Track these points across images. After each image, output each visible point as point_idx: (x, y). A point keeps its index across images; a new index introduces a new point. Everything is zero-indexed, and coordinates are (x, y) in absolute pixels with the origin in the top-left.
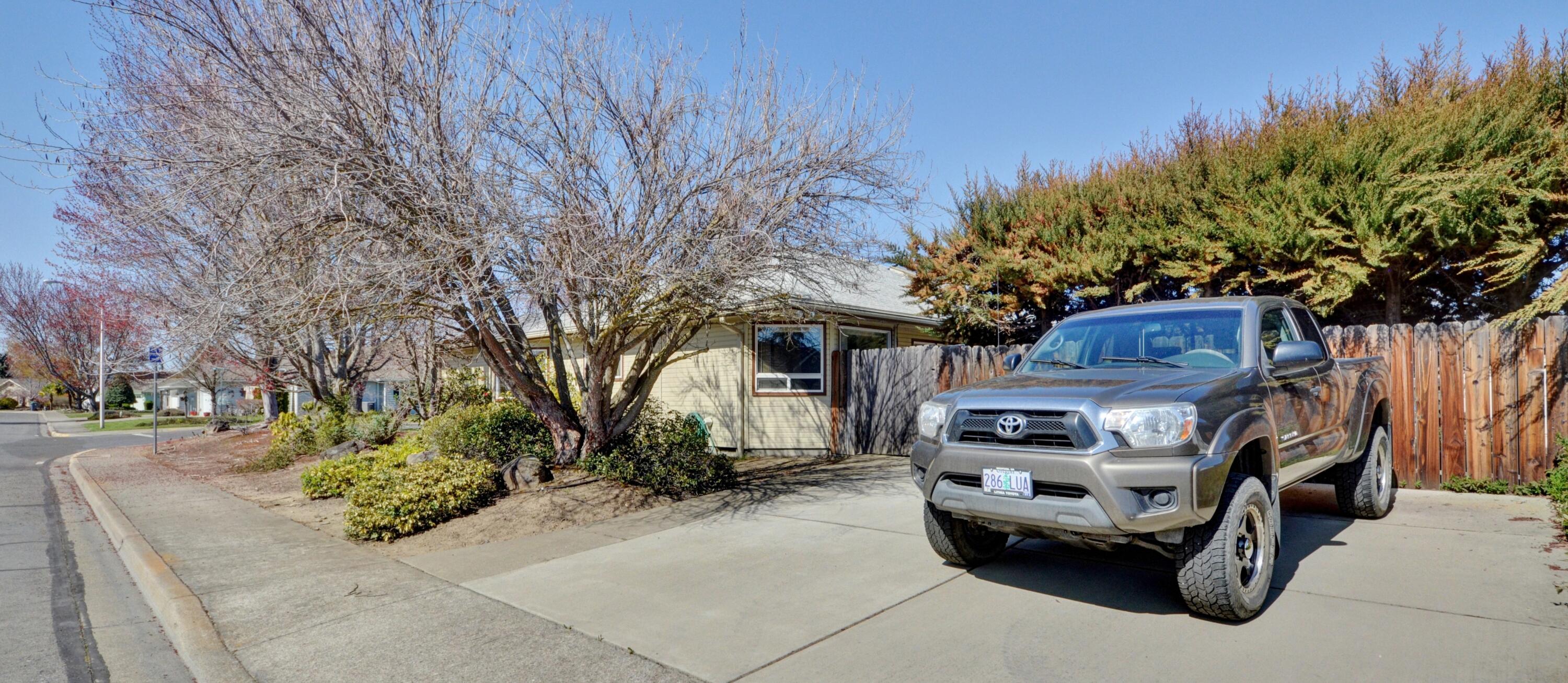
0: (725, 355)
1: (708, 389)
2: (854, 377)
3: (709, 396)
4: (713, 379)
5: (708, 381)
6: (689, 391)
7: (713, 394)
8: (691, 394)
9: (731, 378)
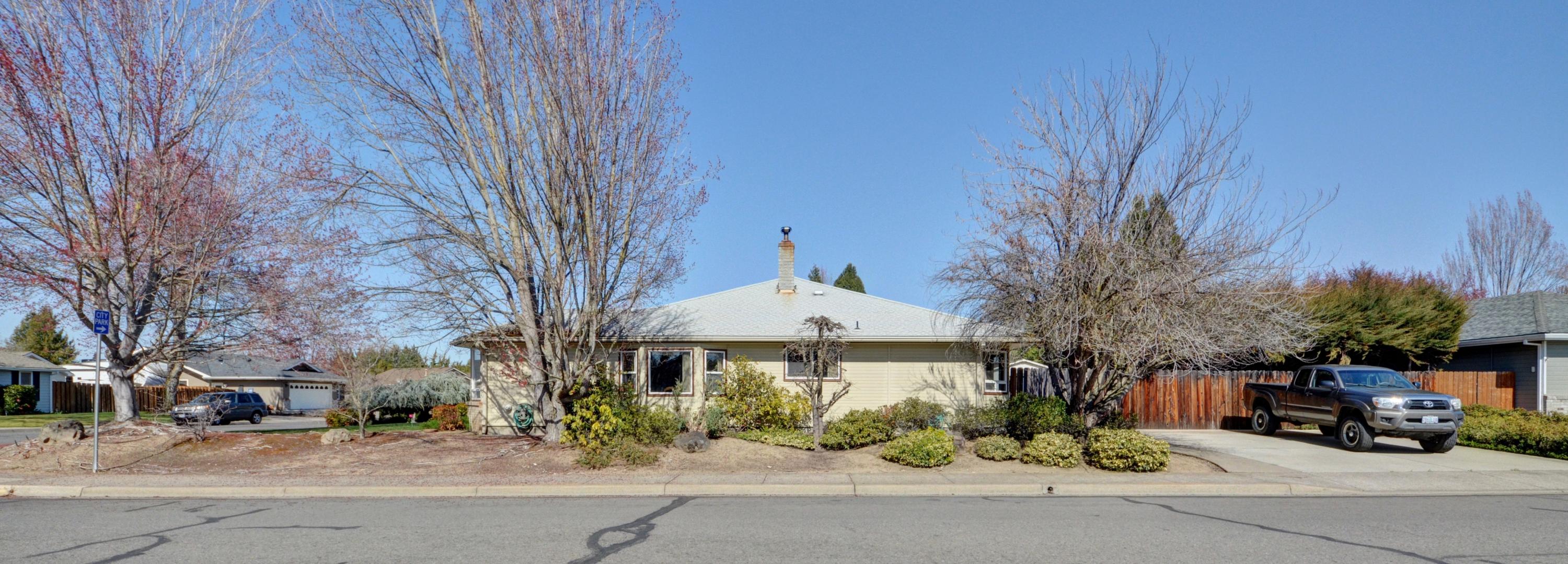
0: (962, 367)
1: (944, 389)
2: (1029, 383)
3: (945, 394)
4: (949, 382)
5: (944, 383)
6: (923, 389)
7: (948, 392)
8: (925, 392)
9: (967, 382)
